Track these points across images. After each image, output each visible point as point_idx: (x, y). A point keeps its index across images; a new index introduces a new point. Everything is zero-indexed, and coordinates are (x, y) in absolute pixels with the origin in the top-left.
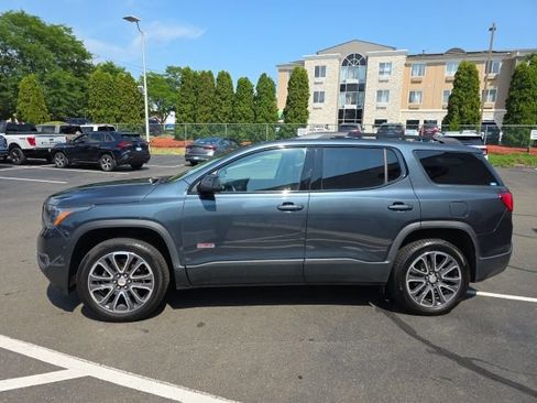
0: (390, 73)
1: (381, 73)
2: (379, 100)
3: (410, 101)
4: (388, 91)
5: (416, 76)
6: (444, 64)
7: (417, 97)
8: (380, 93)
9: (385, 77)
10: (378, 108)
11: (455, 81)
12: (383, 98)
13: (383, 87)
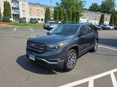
0: (25, 6)
1: (23, 6)
2: (23, 12)
3: (30, 14)
4: (25, 11)
5: (31, 8)
6: (36, 6)
7: (32, 13)
8: (23, 11)
9: (24, 7)
10: (23, 14)
11: (46, 11)
12: (24, 12)
13: (24, 9)
